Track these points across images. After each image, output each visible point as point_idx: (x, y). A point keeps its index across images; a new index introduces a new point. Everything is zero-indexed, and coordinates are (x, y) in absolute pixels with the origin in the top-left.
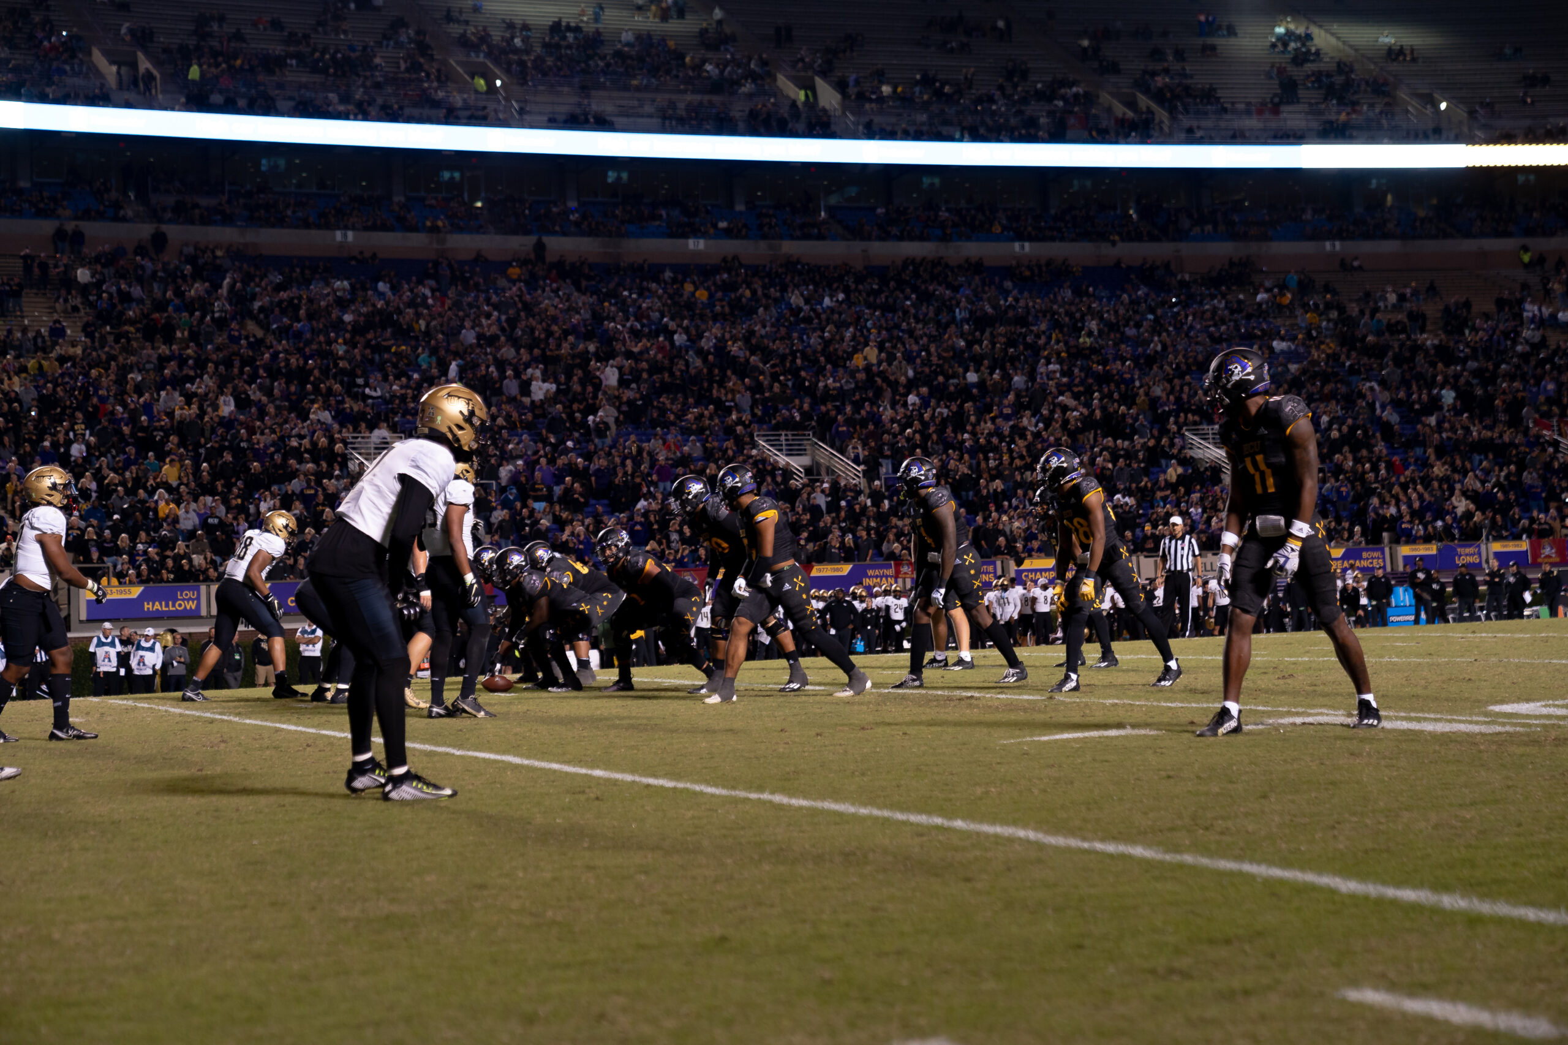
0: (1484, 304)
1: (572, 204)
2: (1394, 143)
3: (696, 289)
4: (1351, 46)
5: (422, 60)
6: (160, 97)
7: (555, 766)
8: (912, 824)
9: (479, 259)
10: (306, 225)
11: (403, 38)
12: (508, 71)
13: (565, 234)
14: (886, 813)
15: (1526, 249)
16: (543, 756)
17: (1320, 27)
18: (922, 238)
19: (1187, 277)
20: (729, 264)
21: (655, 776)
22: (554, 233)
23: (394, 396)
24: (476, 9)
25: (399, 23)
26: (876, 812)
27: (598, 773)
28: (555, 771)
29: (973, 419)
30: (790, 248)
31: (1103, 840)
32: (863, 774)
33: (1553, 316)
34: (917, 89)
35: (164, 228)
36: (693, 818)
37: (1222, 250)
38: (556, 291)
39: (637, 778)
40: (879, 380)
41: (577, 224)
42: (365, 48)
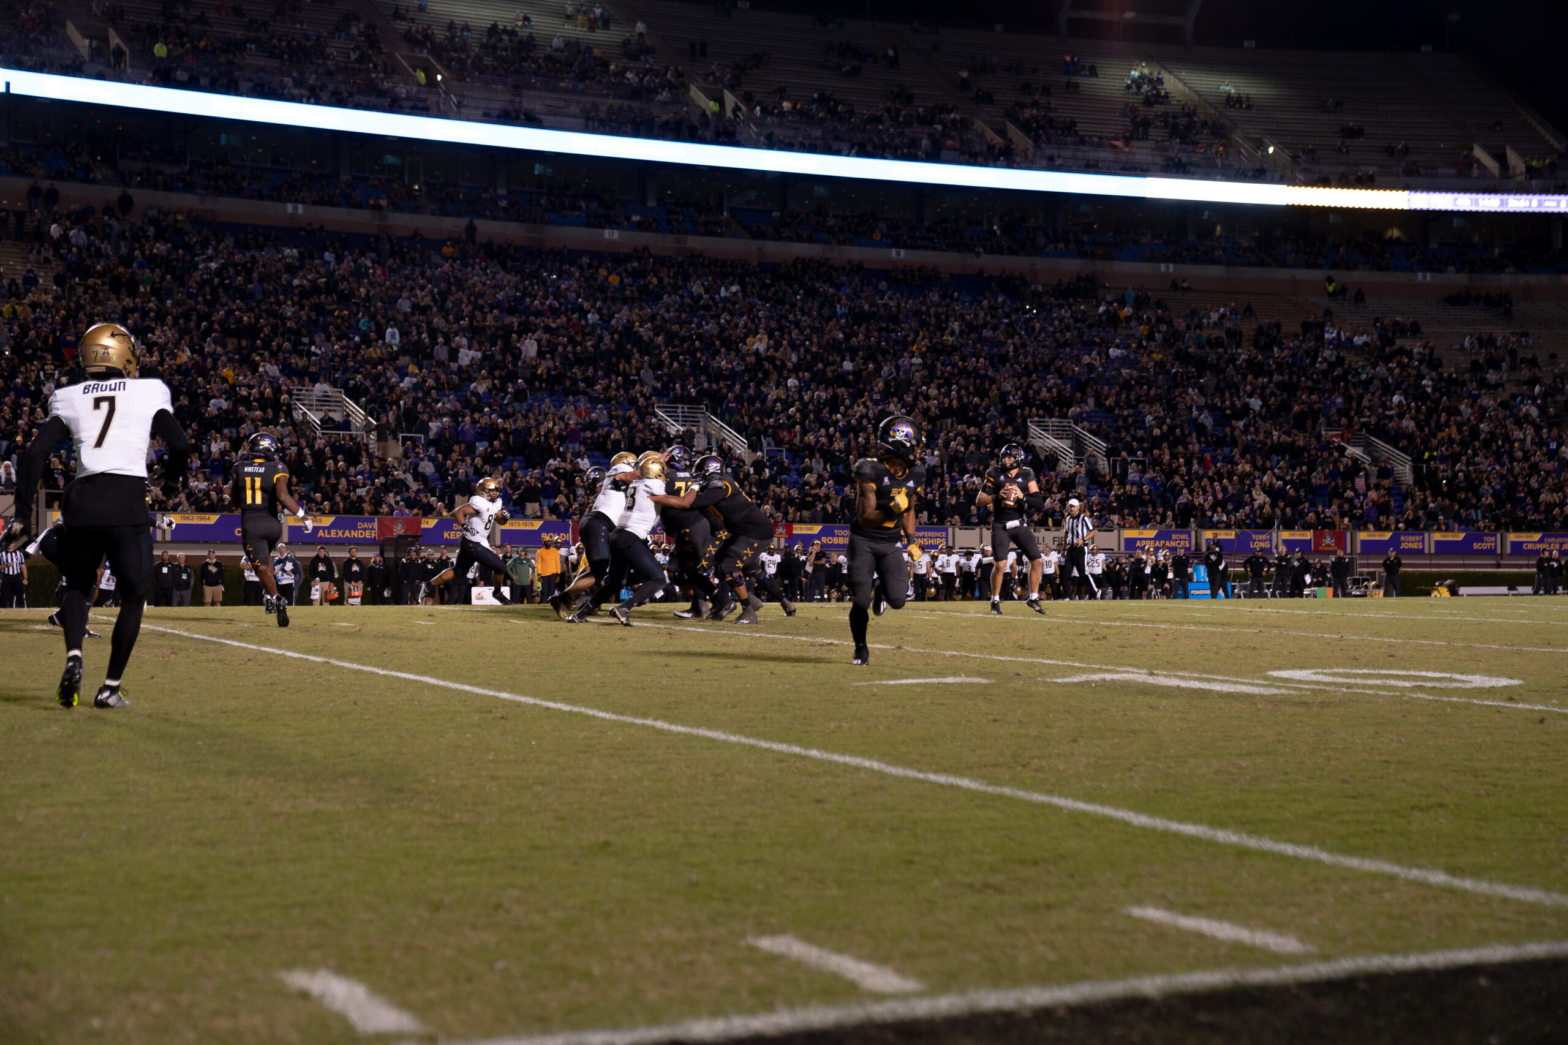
0: (1291, 326)
1: (502, 192)
2: (1227, 180)
3: (609, 274)
4: (1195, 92)
5: (370, 52)
6: (129, 71)
7: (467, 688)
8: (774, 751)
9: (416, 236)
10: (261, 197)
11: (354, 30)
12: (448, 67)
13: (494, 218)
14: (752, 741)
15: (1330, 280)
16: (457, 678)
17: (1171, 73)
18: (810, 240)
19: (1040, 288)
20: (641, 254)
21: (554, 700)
22: (484, 217)
23: (334, 355)
24: (422, 9)
25: (350, 18)
26: (744, 740)
27: (504, 695)
28: (466, 692)
29: (847, 402)
30: (695, 242)
31: (936, 772)
32: (734, 707)
33: (1350, 340)
34: (814, 107)
35: (131, 191)
36: (585, 738)
37: (1072, 266)
38: (484, 269)
39: (538, 702)
40: (766, 365)
41: (505, 209)
42: (318, 38)
